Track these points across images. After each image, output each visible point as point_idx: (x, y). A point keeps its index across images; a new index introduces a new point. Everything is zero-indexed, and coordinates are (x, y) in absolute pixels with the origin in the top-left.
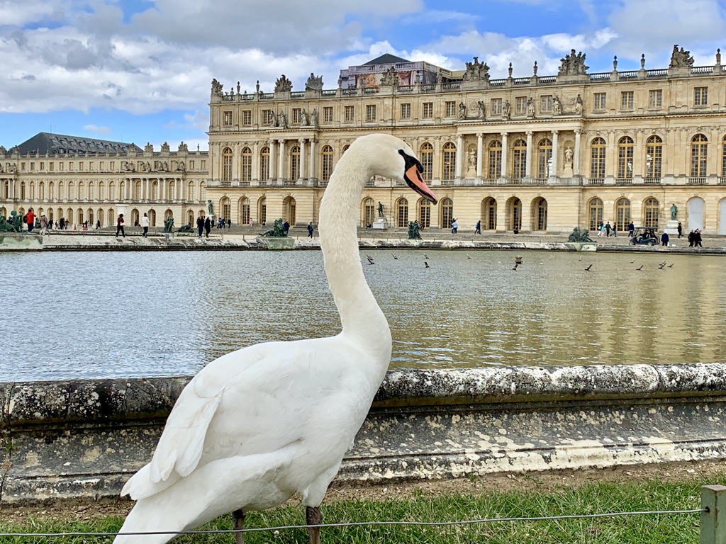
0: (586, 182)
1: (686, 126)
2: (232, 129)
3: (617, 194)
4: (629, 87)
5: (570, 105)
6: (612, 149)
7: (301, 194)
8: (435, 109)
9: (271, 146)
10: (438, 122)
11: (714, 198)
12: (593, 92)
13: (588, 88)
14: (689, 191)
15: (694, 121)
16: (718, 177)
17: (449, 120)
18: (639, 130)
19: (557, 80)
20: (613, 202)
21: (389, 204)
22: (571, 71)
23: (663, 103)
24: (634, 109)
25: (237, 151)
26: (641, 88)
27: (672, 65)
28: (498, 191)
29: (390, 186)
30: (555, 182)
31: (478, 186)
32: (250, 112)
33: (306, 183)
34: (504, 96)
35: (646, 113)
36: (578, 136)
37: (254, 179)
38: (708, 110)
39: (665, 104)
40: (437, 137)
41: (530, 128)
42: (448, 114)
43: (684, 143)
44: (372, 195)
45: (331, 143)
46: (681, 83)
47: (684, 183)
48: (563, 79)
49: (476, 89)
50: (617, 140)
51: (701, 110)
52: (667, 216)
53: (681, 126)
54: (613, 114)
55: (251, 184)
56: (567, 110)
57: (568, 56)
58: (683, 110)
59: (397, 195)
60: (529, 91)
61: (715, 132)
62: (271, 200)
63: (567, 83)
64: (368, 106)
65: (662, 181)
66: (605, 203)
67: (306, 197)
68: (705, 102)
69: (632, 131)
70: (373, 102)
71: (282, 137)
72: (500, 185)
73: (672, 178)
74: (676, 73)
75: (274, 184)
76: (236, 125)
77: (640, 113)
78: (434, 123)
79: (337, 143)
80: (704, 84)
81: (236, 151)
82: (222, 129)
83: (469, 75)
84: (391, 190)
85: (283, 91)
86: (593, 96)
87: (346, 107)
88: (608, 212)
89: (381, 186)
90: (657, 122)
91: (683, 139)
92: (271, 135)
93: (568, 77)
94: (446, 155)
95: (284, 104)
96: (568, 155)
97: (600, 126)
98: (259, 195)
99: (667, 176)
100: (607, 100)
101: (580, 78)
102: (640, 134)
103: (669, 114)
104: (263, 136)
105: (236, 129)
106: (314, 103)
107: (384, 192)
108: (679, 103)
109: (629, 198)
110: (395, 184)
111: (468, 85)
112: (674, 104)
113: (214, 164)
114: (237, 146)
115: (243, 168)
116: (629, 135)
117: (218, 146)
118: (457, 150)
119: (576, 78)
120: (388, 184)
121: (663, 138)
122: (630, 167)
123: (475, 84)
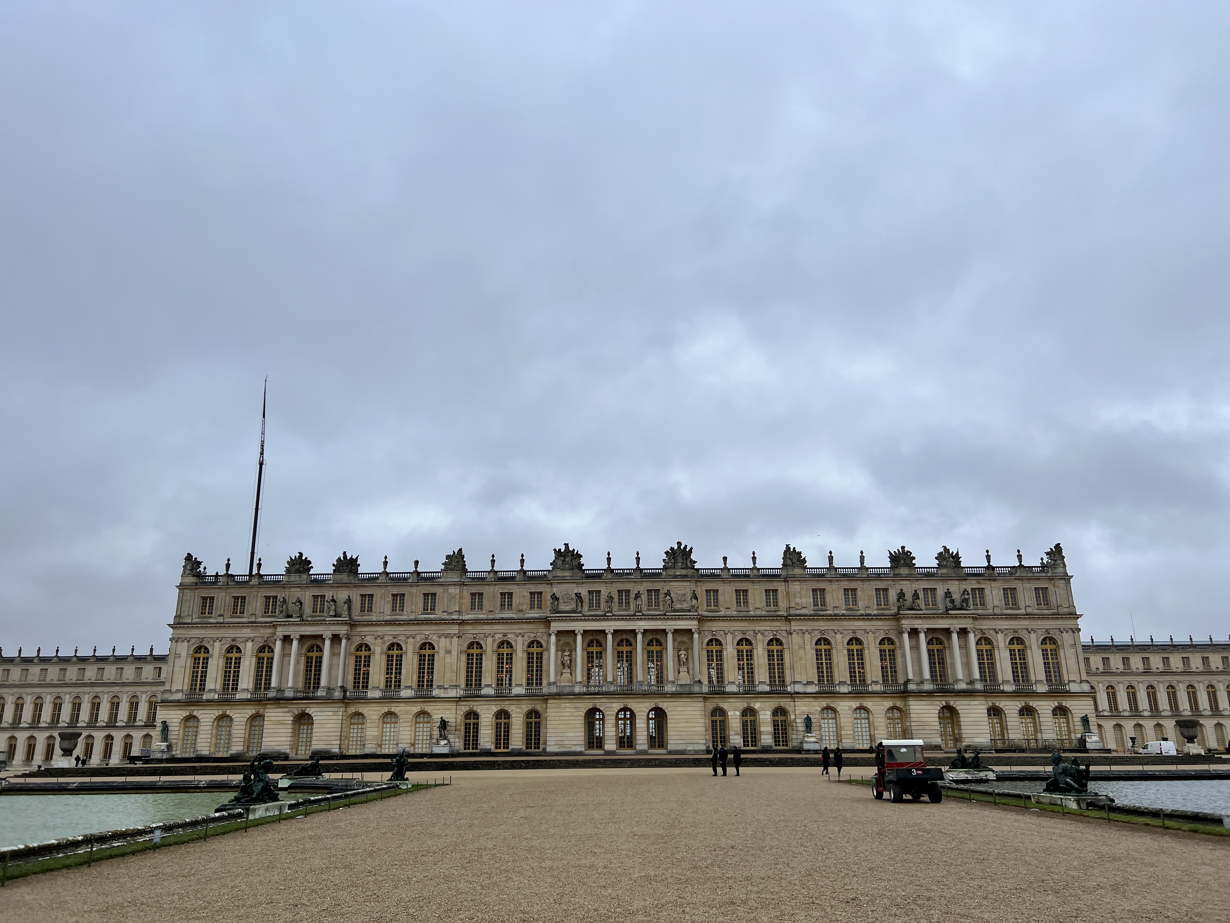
0: (705, 689)
1: (809, 628)
2: (212, 620)
3: (742, 704)
4: (742, 584)
5: (681, 602)
6: (730, 652)
7: (324, 709)
8: (515, 600)
9: (279, 644)
10: (520, 615)
11: (847, 708)
12: (704, 589)
13: (699, 584)
14: (819, 700)
15: (816, 623)
16: (848, 685)
17: (535, 614)
18: (759, 631)
19: (664, 573)
20: (738, 713)
21: (454, 720)
22: (680, 564)
23: (781, 604)
24: (751, 609)
25: (217, 651)
26: (757, 586)
27: (785, 565)
28: (606, 700)
29: (454, 695)
30: (674, 689)
31: (580, 694)
32: (244, 598)
33: (332, 694)
34: (605, 590)
35: (764, 613)
36: (696, 636)
37: (243, 690)
38: (829, 612)
39: (783, 604)
40: (520, 634)
41: (641, 625)
42: (532, 607)
43: (808, 647)
44: (428, 708)
45: (369, 640)
46: (798, 583)
47: (814, 691)
48: (671, 572)
49: (568, 578)
50: (736, 642)
51: (822, 613)
52: (800, 729)
53: (804, 628)
54: (728, 613)
55: (238, 696)
56: (678, 606)
57: (672, 549)
58: (804, 611)
59: (464, 708)
60: (632, 584)
61: (839, 636)
62: (272, 718)
63: (675, 576)
64: (425, 594)
65: (789, 689)
66: (729, 714)
67: (331, 713)
68: (824, 604)
69: (752, 633)
70: (432, 590)
71: (295, 632)
72: (607, 693)
73: (801, 686)
74: (791, 573)
75: (280, 696)
76: (220, 615)
77: (758, 613)
78: (514, 616)
79: (379, 641)
80: (821, 585)
82: (197, 620)
83: (559, 563)
84: (458, 701)
85: (299, 571)
86: (705, 593)
87: (393, 595)
88: (734, 725)
89: (443, 695)
90: (778, 624)
91: (808, 642)
92: (279, 629)
93: (677, 570)
94: (530, 655)
95: (299, 589)
96: (683, 659)
97: (715, 626)
98: (250, 711)
99: (794, 683)
100: (721, 598)
101: (690, 572)
102: (759, 636)
103: (790, 615)
104: (262, 631)
105: (221, 620)
106: (347, 589)
107: (446, 704)
108: (797, 604)
109: (756, 707)
110: (461, 693)
111: (559, 573)
112: (793, 605)
113: (177, 669)
114: (217, 644)
115: (227, 674)
116: (748, 637)
117: (185, 644)
118: (548, 650)
119: (684, 572)
120: (452, 693)
121: (784, 641)
122: (751, 671)
123: (567, 574)
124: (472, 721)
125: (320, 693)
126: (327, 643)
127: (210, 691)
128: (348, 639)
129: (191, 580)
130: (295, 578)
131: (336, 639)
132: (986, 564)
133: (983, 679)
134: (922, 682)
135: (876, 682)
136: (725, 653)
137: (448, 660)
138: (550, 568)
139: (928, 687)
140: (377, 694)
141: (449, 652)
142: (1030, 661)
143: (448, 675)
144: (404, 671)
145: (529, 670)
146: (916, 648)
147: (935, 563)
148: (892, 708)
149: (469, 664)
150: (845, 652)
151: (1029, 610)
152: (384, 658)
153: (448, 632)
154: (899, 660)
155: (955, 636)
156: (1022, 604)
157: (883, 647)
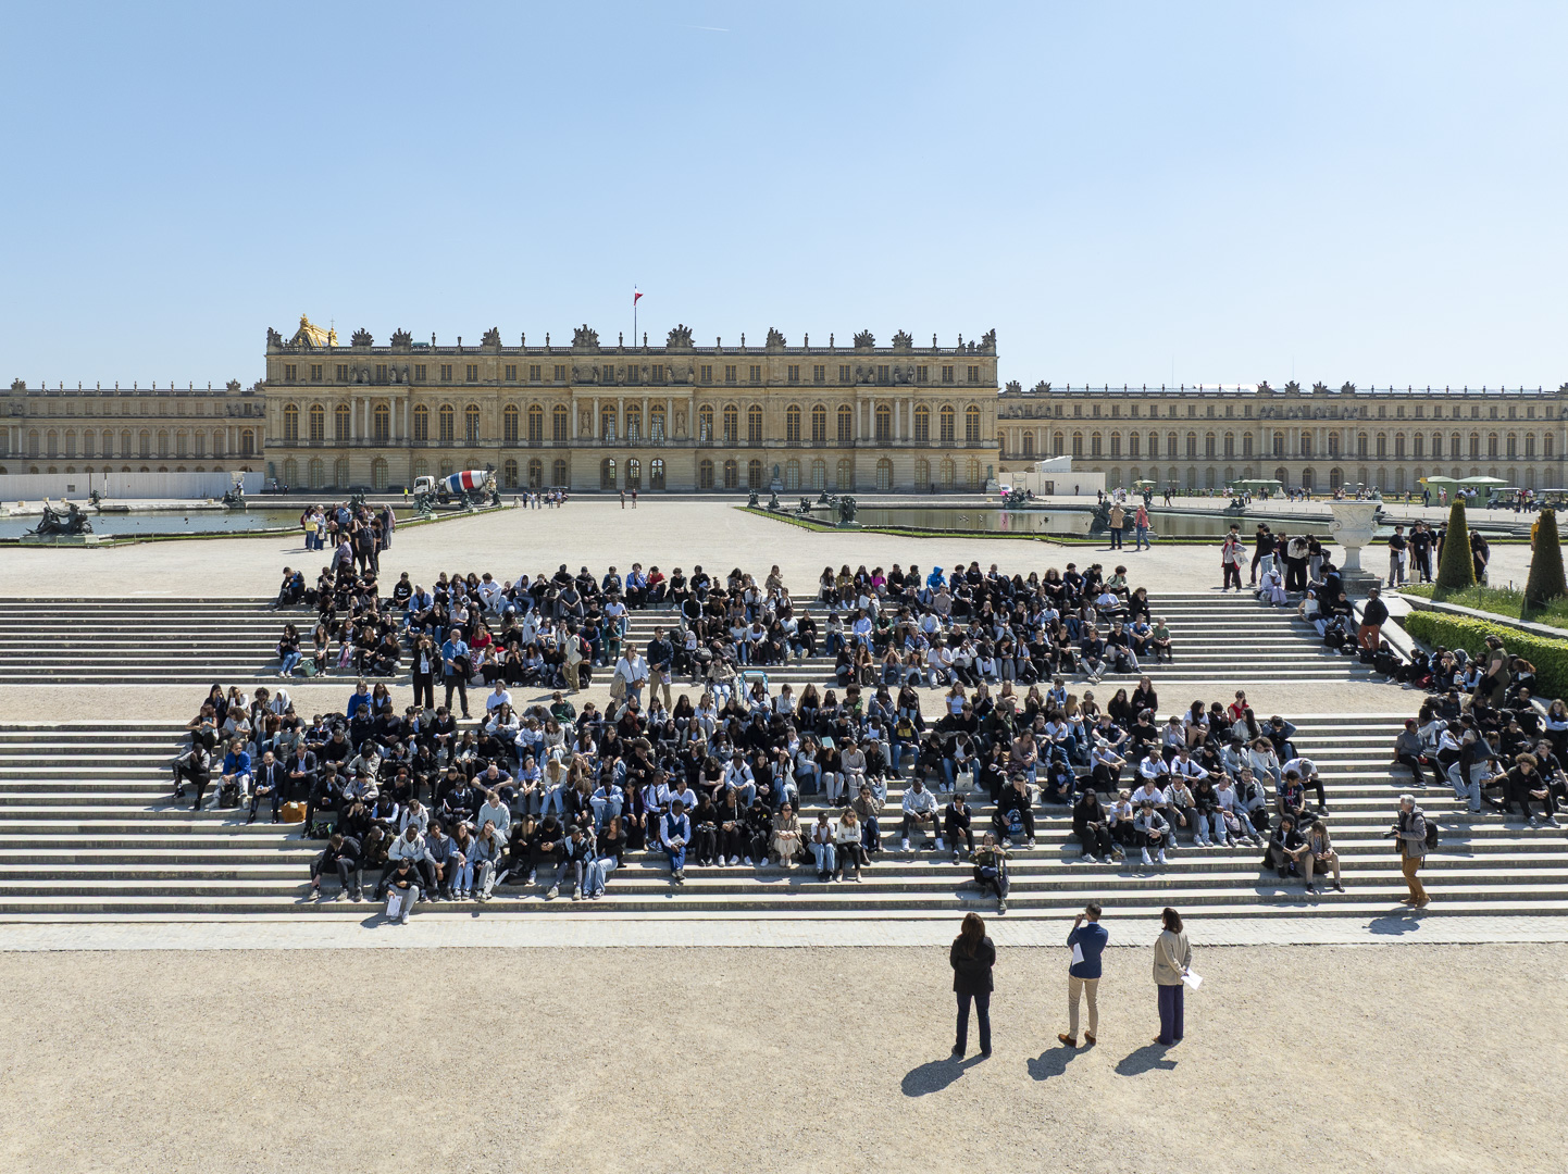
0: (697, 444)
1: (783, 397)
2: (296, 384)
3: (726, 456)
4: (732, 361)
5: (680, 374)
6: (718, 415)
7: (394, 455)
8: (543, 372)
9: (353, 403)
10: (547, 384)
11: (808, 459)
12: (700, 363)
13: (696, 360)
14: (787, 452)
15: (789, 393)
16: (811, 441)
17: (559, 383)
18: (743, 399)
19: (667, 351)
20: (722, 463)
21: (498, 465)
22: (680, 344)
23: (762, 377)
24: (738, 381)
26: (743, 362)
27: (768, 345)
28: (617, 452)
29: (497, 446)
30: (671, 444)
31: (596, 447)
32: (319, 366)
33: (399, 443)
34: (617, 363)
35: (748, 384)
36: (691, 403)
37: (328, 439)
38: (800, 384)
39: (764, 378)
40: (547, 399)
41: (646, 394)
42: (557, 377)
43: (781, 413)
45: (425, 401)
46: (778, 360)
47: (783, 446)
48: (673, 350)
49: (587, 353)
50: (724, 408)
51: (795, 385)
52: (770, 475)
53: (779, 397)
54: (719, 384)
55: (325, 444)
56: (678, 378)
57: (675, 330)
58: (780, 383)
59: (505, 455)
60: (640, 360)
62: (355, 461)
63: (677, 353)
64: (468, 365)
65: (764, 444)
66: (715, 461)
67: (400, 458)
68: (797, 377)
69: (736, 400)
70: (474, 362)
71: (365, 394)
72: (618, 447)
73: (772, 441)
74: (773, 351)
75: (359, 444)
76: (302, 380)
77: (744, 384)
78: (543, 384)
79: (433, 402)
80: (796, 362)
81: (303, 408)
82: (285, 381)
83: (579, 341)
84: (500, 450)
85: (363, 344)
86: (700, 368)
87: (442, 365)
88: (719, 472)
89: (487, 446)
90: (759, 393)
91: (781, 408)
92: (354, 391)
93: (678, 349)
94: (556, 417)
95: (364, 359)
96: (680, 421)
97: (709, 395)
98: (336, 455)
99: (768, 440)
100: (713, 372)
101: (689, 350)
102: (743, 403)
103: (768, 386)
104: (338, 393)
105: (303, 384)
106: (404, 356)
107: (490, 453)
108: (776, 377)
109: (737, 458)
110: (502, 444)
111: (578, 349)
112: (772, 378)
113: (274, 422)
114: (303, 403)
115: (313, 427)
116: (734, 404)
117: (278, 402)
118: (571, 411)
119: (683, 350)
120: (495, 445)
121: (763, 407)
122: (735, 431)
123: (586, 350)
124: (511, 466)
125: (390, 443)
126: (393, 403)
127: (302, 440)
128: (409, 399)
129: (274, 349)
130: (359, 348)
131: (399, 400)
132: (932, 346)
133: (917, 438)
134: (868, 439)
135: (832, 440)
136: (714, 416)
137: (490, 419)
138: (571, 345)
139: (872, 443)
140: (436, 444)
141: (490, 411)
142: (956, 424)
143: (491, 431)
144: (455, 427)
145: (556, 429)
146: (866, 413)
147: (890, 344)
148: (844, 460)
149: (507, 422)
150: (811, 416)
151: (961, 384)
152: (438, 416)
153: (490, 396)
154: (853, 422)
155: (898, 404)
156: (956, 379)
157: (841, 413)
